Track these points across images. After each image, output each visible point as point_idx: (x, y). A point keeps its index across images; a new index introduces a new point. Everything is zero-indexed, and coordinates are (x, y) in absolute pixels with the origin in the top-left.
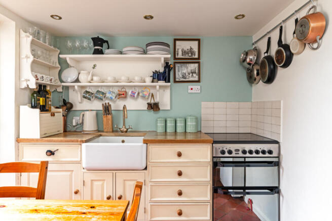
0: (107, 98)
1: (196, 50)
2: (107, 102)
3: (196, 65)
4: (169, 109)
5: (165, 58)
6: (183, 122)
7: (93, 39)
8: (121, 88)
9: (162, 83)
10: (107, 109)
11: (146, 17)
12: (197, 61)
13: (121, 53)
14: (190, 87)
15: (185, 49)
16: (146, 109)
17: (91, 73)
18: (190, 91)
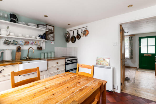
0: (19, 44)
1: (53, 29)
2: (19, 46)
3: (53, 35)
4: (44, 49)
5: (46, 31)
6: (47, 54)
7: (10, 14)
8: (26, 40)
9: (44, 40)
10: (19, 49)
11: (45, 16)
12: (53, 33)
13: (27, 25)
14: (51, 42)
15: (50, 29)
16: (36, 49)
17: (9, 31)
18: (51, 43)
